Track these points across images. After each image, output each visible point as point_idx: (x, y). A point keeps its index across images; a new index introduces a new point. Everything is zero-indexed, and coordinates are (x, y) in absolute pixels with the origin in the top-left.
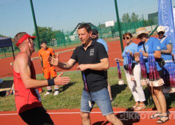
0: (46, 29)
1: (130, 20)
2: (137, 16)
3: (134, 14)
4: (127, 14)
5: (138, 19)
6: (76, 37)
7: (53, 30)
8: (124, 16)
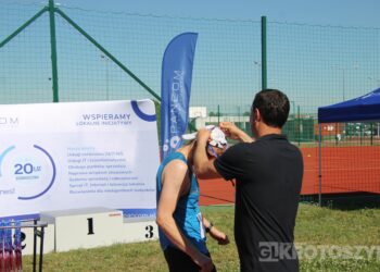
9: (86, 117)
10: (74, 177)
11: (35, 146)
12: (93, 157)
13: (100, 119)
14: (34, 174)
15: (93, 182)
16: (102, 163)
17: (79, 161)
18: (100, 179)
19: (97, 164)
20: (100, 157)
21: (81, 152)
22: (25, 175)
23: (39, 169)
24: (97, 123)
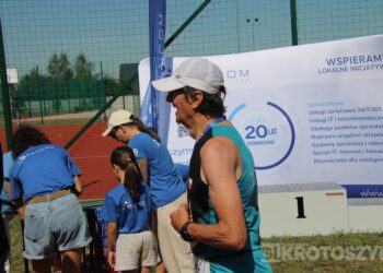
1: (69, 73)
2: (90, 65)
3: (82, 59)
4: (64, 58)
5: (93, 73)
8: (54, 60)
9: (330, 62)
10: (317, 141)
11: (269, 103)
12: (341, 115)
13: (348, 63)
14: (268, 138)
15: (344, 148)
16: (354, 123)
17: (324, 121)
18: (353, 144)
19: (347, 123)
20: (351, 115)
21: (326, 108)
22: (258, 139)
23: (274, 131)
24: (345, 69)
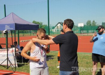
0: (39, 23)
6: (56, 30)
7: (43, 24)
